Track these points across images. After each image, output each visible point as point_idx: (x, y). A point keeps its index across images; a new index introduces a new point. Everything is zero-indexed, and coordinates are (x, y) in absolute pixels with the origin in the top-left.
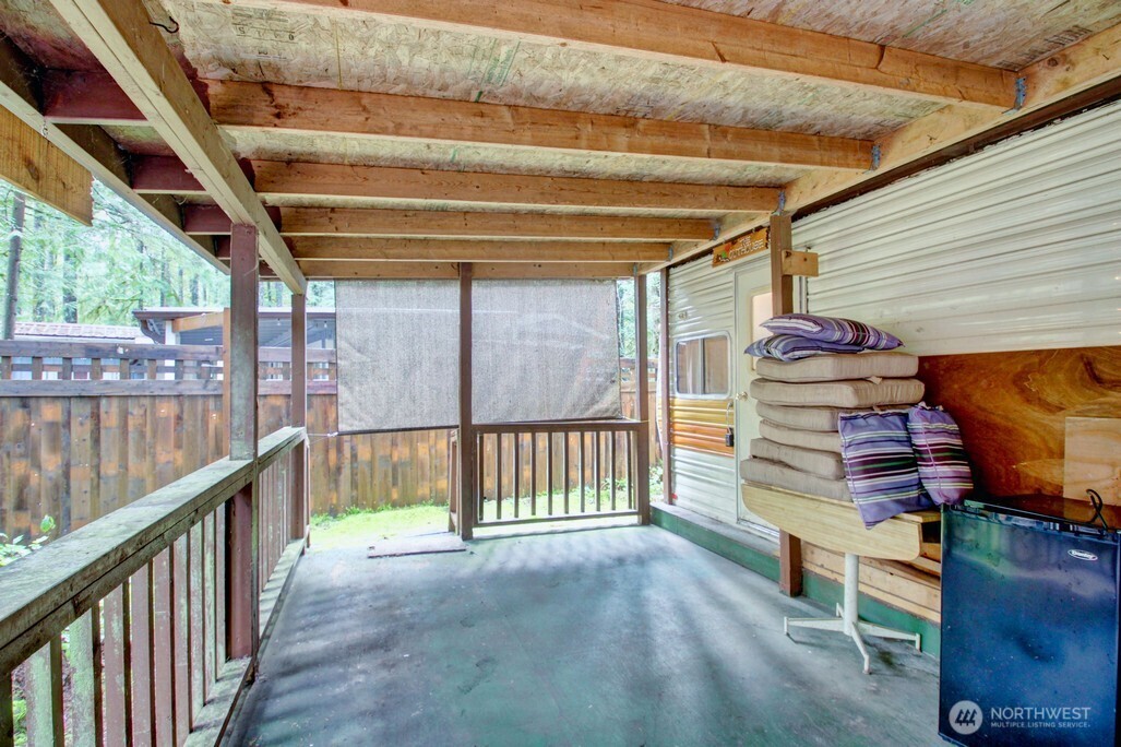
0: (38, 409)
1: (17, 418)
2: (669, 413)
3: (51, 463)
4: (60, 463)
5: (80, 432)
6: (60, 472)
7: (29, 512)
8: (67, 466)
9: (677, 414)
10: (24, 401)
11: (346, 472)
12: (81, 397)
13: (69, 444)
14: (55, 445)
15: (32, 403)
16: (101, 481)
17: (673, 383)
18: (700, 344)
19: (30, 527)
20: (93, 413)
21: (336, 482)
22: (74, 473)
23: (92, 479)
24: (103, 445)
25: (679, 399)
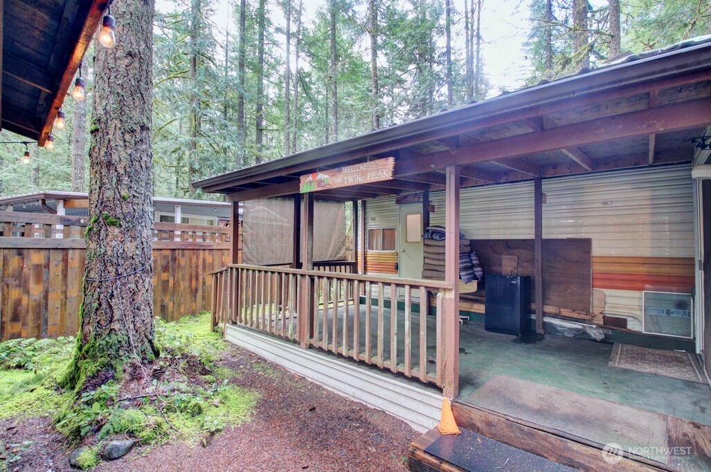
0: (29, 256)
1: (14, 261)
2: (365, 258)
3: (36, 291)
4: (42, 290)
5: (56, 270)
6: (42, 296)
7: (21, 322)
8: (47, 292)
9: (368, 258)
10: (20, 251)
11: (200, 291)
12: (57, 249)
13: (48, 279)
14: (38, 279)
15: (25, 252)
16: (67, 301)
17: (367, 246)
18: (382, 230)
19: (21, 332)
20: (63, 259)
21: (195, 297)
22: (51, 296)
23: (62, 300)
24: (69, 279)
25: (370, 252)
